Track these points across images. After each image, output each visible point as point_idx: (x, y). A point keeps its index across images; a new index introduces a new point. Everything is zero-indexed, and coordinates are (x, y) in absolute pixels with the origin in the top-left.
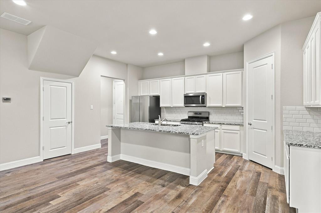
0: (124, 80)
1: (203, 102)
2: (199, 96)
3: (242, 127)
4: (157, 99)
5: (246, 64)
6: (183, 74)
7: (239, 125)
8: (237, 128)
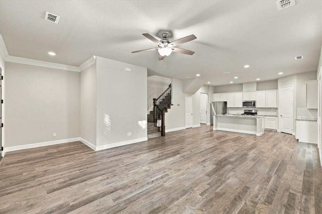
0: (207, 94)
1: (254, 105)
2: (252, 102)
3: (277, 117)
4: (225, 103)
5: (279, 88)
6: (242, 91)
7: (275, 116)
8: (275, 118)
